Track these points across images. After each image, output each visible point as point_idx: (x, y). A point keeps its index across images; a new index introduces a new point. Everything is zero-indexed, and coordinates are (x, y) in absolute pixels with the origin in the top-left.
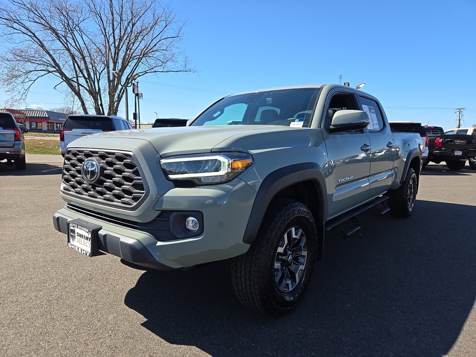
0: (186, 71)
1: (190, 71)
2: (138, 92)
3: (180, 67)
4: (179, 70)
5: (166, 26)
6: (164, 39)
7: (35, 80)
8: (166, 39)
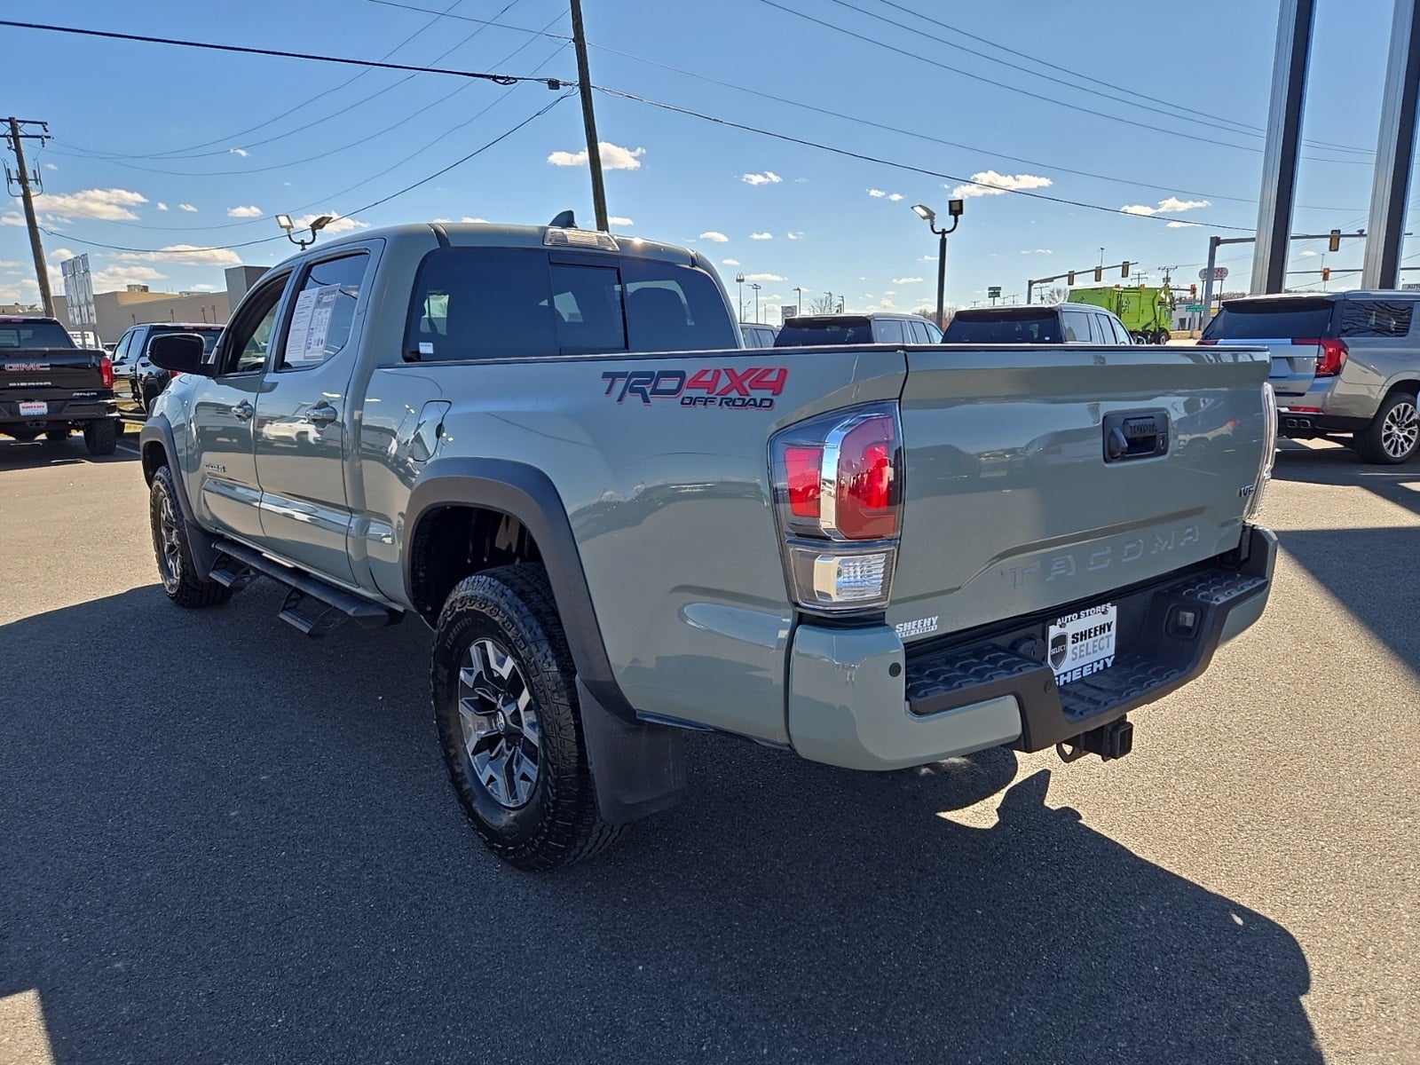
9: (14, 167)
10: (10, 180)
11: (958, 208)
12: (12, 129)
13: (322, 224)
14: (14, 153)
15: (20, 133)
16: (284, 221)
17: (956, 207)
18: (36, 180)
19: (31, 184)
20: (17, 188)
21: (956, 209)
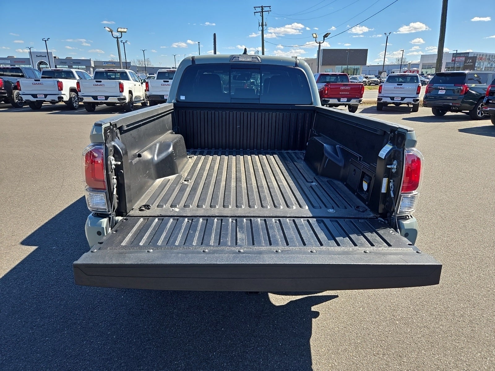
9: (261, 22)
10: (259, 25)
12: (262, 9)
13: (327, 35)
14: (261, 17)
15: (264, 11)
16: (315, 35)
18: (266, 25)
19: (264, 26)
20: (261, 27)
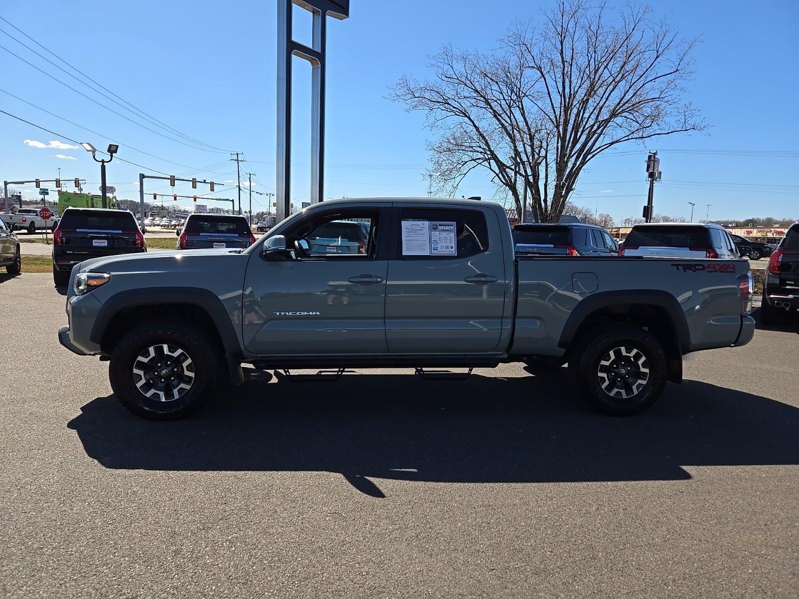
0: (687, 130)
1: (694, 129)
2: (653, 170)
3: (675, 125)
4: (674, 130)
5: (657, 57)
6: (651, 80)
7: (465, 174)
8: (654, 80)
11: (114, 149)
17: (113, 149)
21: (113, 150)
